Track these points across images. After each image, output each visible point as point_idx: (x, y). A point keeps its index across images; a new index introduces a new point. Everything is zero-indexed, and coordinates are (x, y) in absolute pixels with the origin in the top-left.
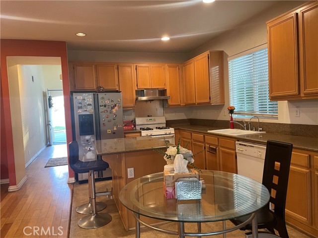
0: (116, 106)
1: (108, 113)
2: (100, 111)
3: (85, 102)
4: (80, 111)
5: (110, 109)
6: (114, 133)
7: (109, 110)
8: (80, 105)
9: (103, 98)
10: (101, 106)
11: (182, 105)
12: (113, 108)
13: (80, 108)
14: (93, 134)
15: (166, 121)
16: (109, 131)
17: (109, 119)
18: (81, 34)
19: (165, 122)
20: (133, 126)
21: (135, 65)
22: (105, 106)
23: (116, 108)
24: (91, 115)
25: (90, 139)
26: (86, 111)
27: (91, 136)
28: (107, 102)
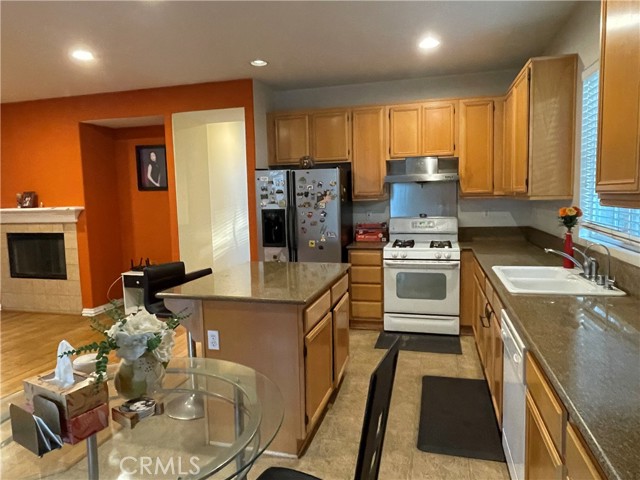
0: (325, 195)
1: (312, 209)
2: (298, 204)
3: (273, 186)
4: (264, 202)
5: (315, 201)
6: (321, 248)
7: (313, 203)
8: (264, 193)
9: (303, 179)
10: (299, 194)
11: (495, 193)
12: (320, 198)
13: (264, 197)
14: (284, 246)
15: (459, 229)
16: (312, 243)
17: (312, 219)
18: (259, 63)
19: (456, 230)
20: (381, 235)
21: (388, 108)
22: (306, 194)
23: (327, 199)
24: (281, 212)
25: (280, 254)
26: (274, 203)
27: (280, 249)
28: (310, 187)
